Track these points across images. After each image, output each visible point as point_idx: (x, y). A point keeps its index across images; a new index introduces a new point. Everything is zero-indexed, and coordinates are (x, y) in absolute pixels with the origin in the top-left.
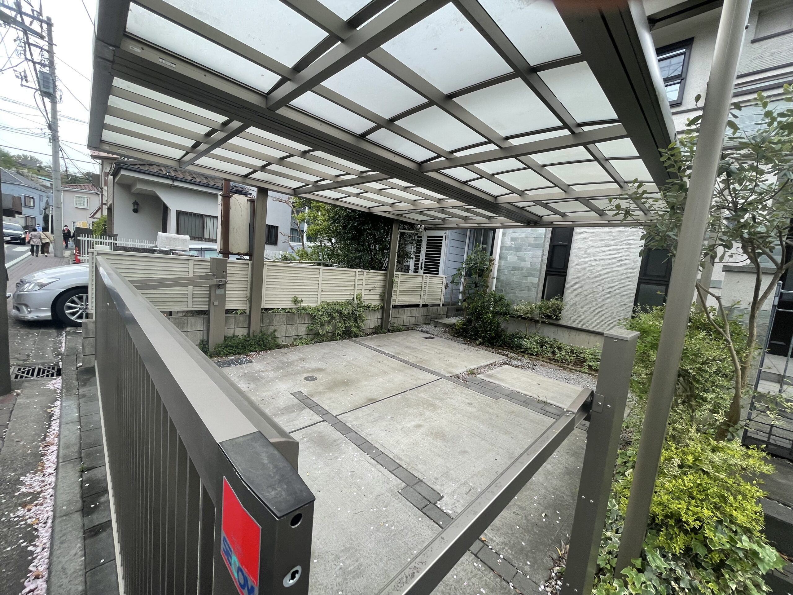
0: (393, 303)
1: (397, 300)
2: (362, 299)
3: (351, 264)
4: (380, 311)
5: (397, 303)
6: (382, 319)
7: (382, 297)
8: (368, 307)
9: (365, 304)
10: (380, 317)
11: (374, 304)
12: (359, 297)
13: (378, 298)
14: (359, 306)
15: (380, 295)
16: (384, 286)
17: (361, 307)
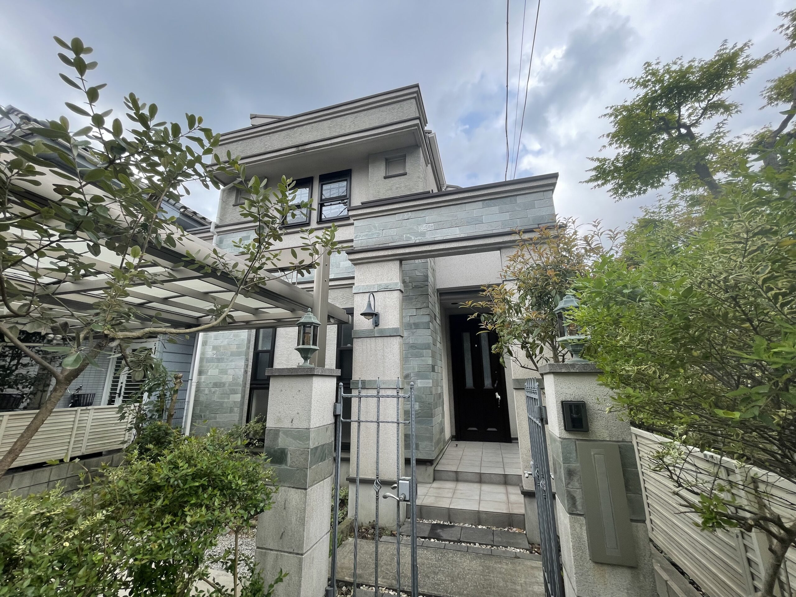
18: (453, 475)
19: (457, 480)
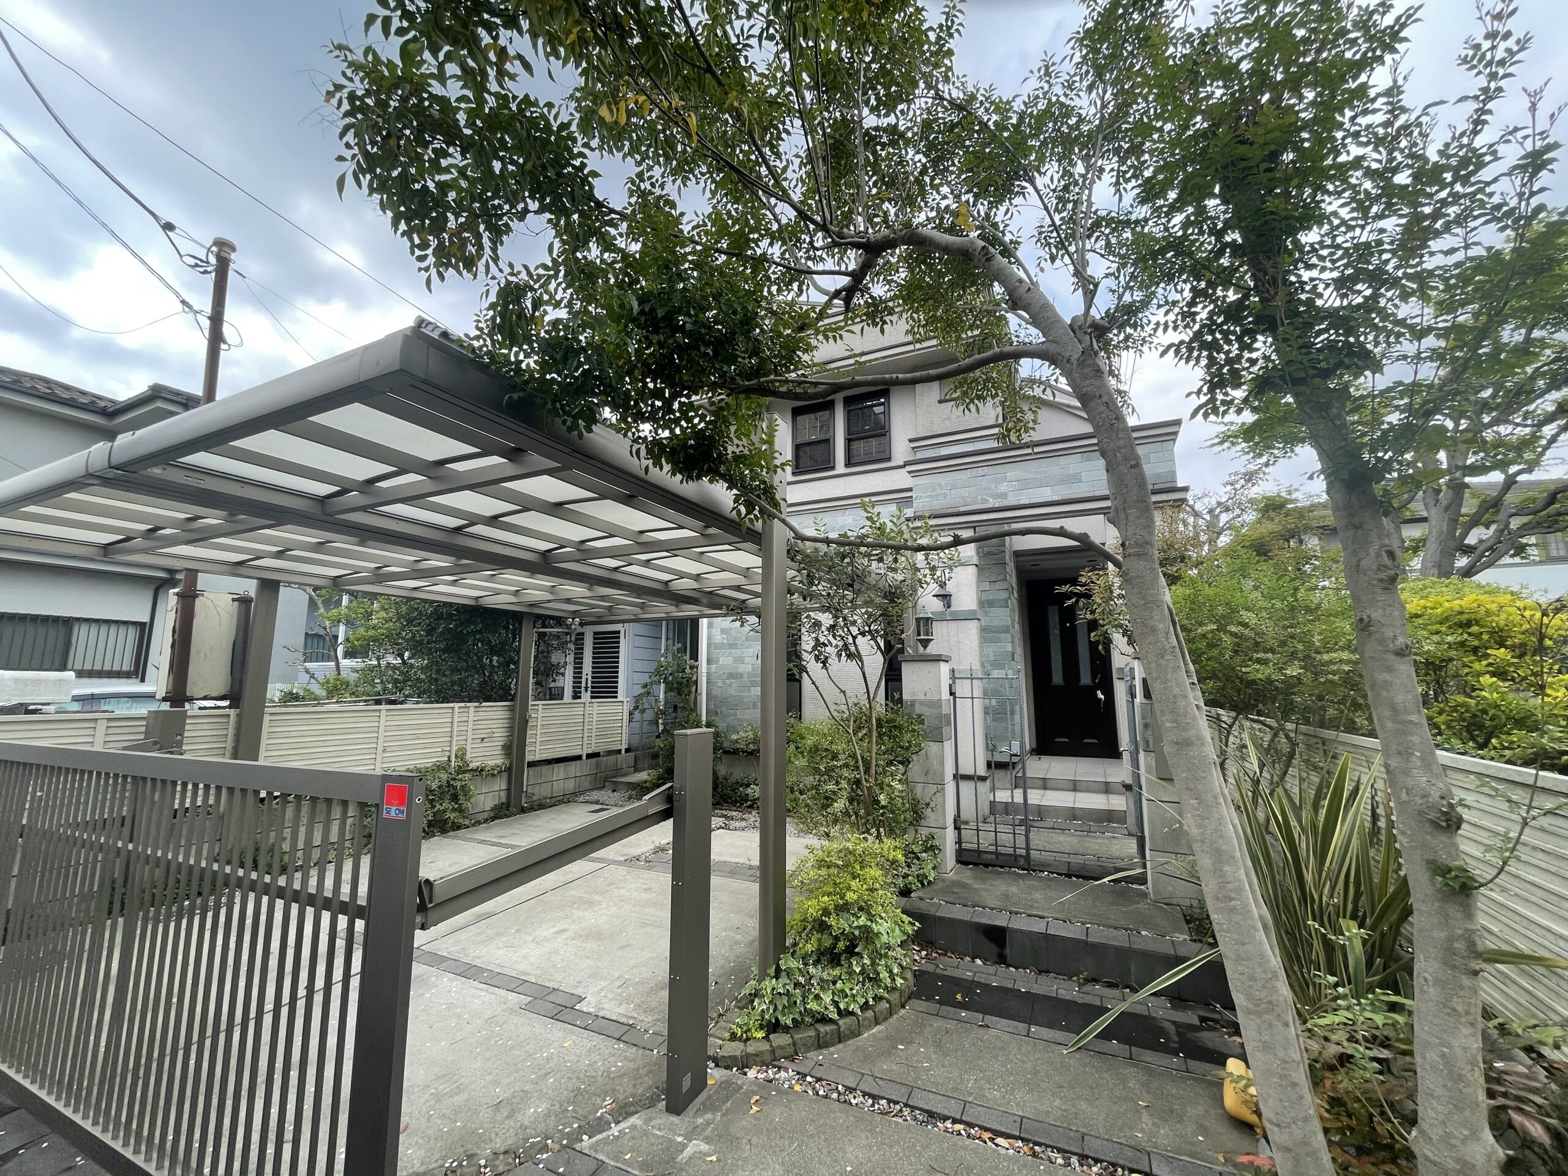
0: (529, 758)
1: (536, 750)
2: (468, 757)
3: (443, 695)
4: (505, 775)
5: (538, 758)
6: (508, 790)
7: (507, 749)
8: (480, 771)
9: (473, 765)
10: (504, 787)
11: (492, 763)
12: (461, 755)
13: (498, 751)
14: (460, 770)
15: (504, 747)
16: (511, 728)
17: (465, 772)
18: (1040, 782)
19: (1045, 788)
